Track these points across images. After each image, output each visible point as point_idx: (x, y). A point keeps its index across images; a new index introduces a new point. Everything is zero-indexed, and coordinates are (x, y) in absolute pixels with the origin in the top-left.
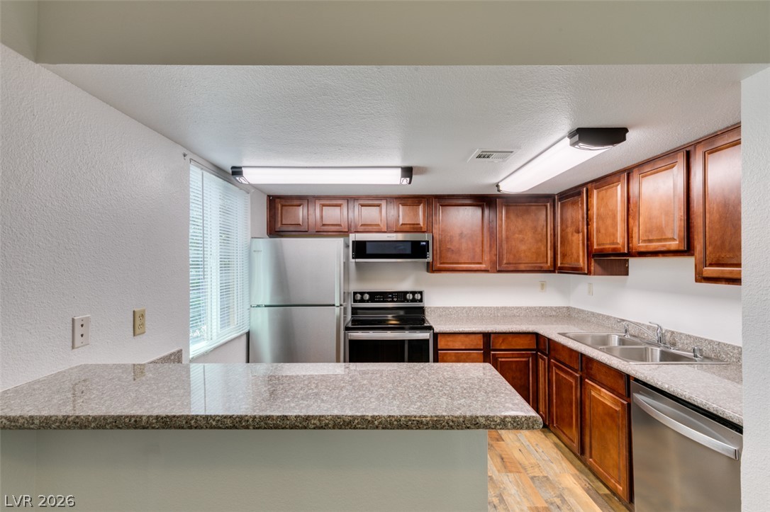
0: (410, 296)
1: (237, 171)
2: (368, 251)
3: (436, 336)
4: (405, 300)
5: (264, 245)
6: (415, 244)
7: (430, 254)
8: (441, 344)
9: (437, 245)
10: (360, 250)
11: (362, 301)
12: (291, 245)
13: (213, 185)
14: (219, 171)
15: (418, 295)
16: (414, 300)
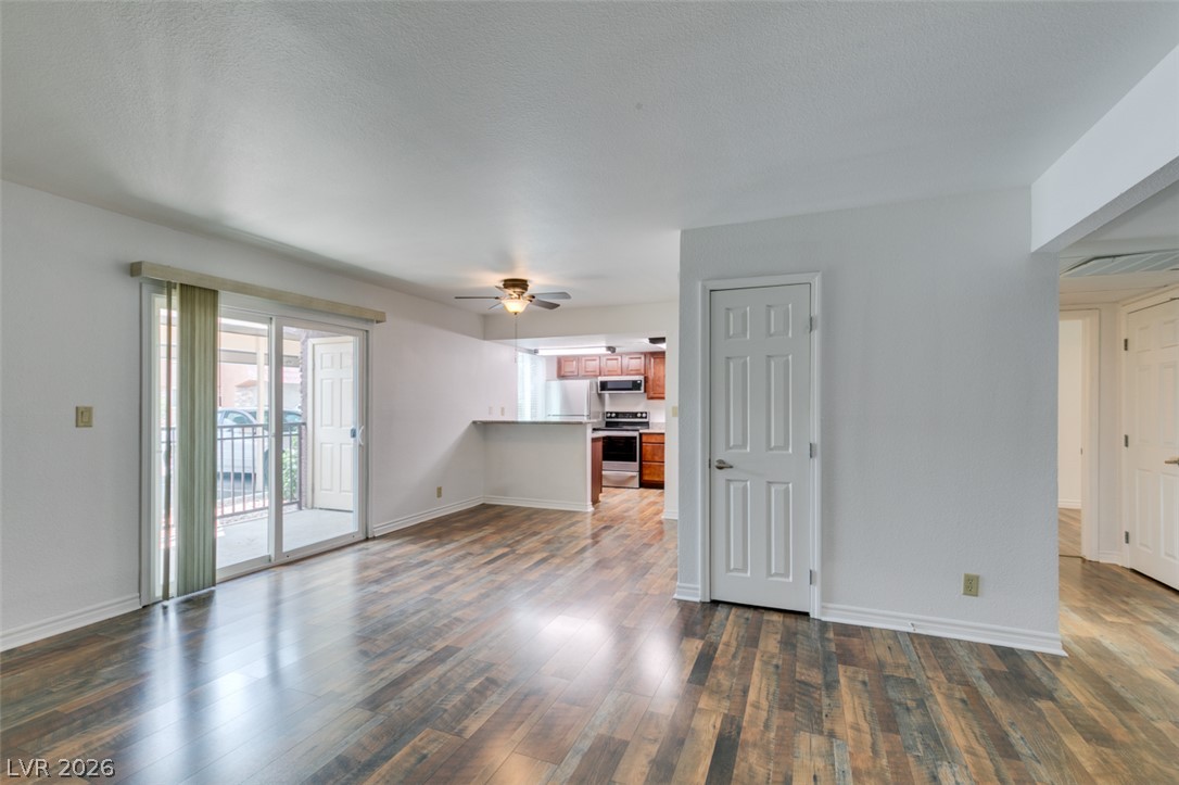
0: (639, 415)
1: (536, 352)
2: (609, 387)
3: (641, 435)
4: (636, 417)
5: (556, 385)
6: (634, 382)
7: (642, 388)
8: (644, 439)
9: (650, 383)
10: (604, 386)
11: (611, 417)
12: (568, 383)
13: (527, 356)
14: (529, 351)
15: (644, 415)
16: (641, 417)
